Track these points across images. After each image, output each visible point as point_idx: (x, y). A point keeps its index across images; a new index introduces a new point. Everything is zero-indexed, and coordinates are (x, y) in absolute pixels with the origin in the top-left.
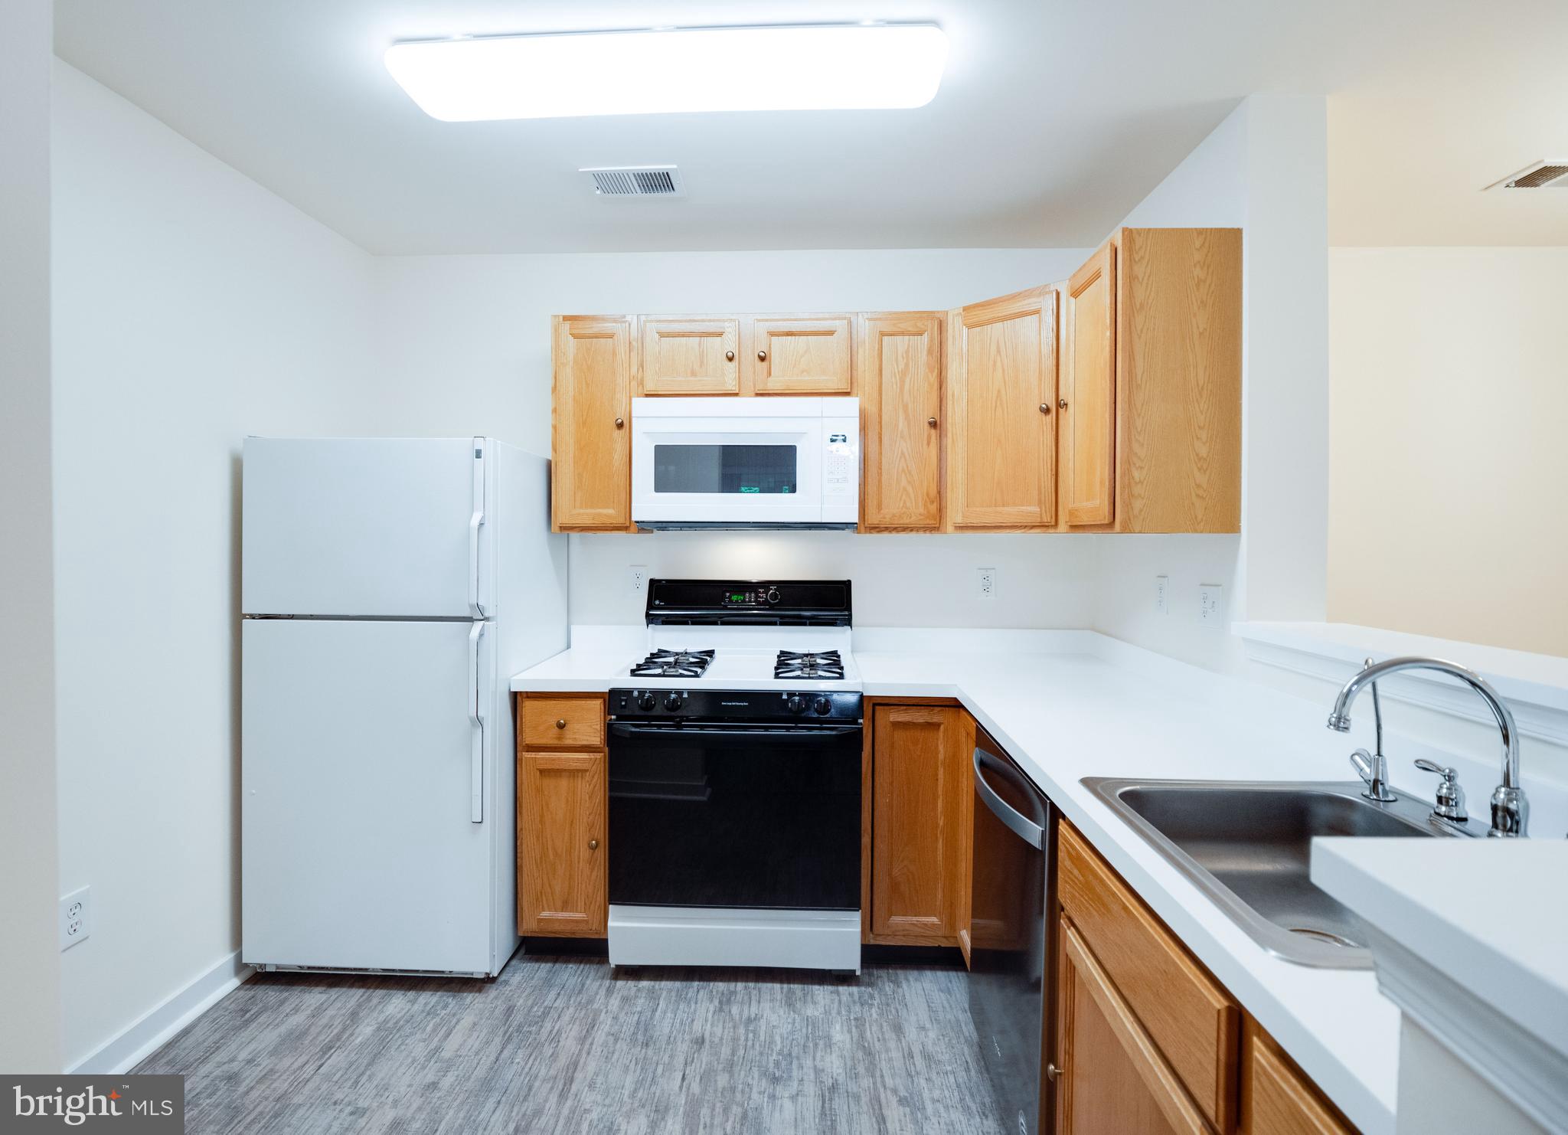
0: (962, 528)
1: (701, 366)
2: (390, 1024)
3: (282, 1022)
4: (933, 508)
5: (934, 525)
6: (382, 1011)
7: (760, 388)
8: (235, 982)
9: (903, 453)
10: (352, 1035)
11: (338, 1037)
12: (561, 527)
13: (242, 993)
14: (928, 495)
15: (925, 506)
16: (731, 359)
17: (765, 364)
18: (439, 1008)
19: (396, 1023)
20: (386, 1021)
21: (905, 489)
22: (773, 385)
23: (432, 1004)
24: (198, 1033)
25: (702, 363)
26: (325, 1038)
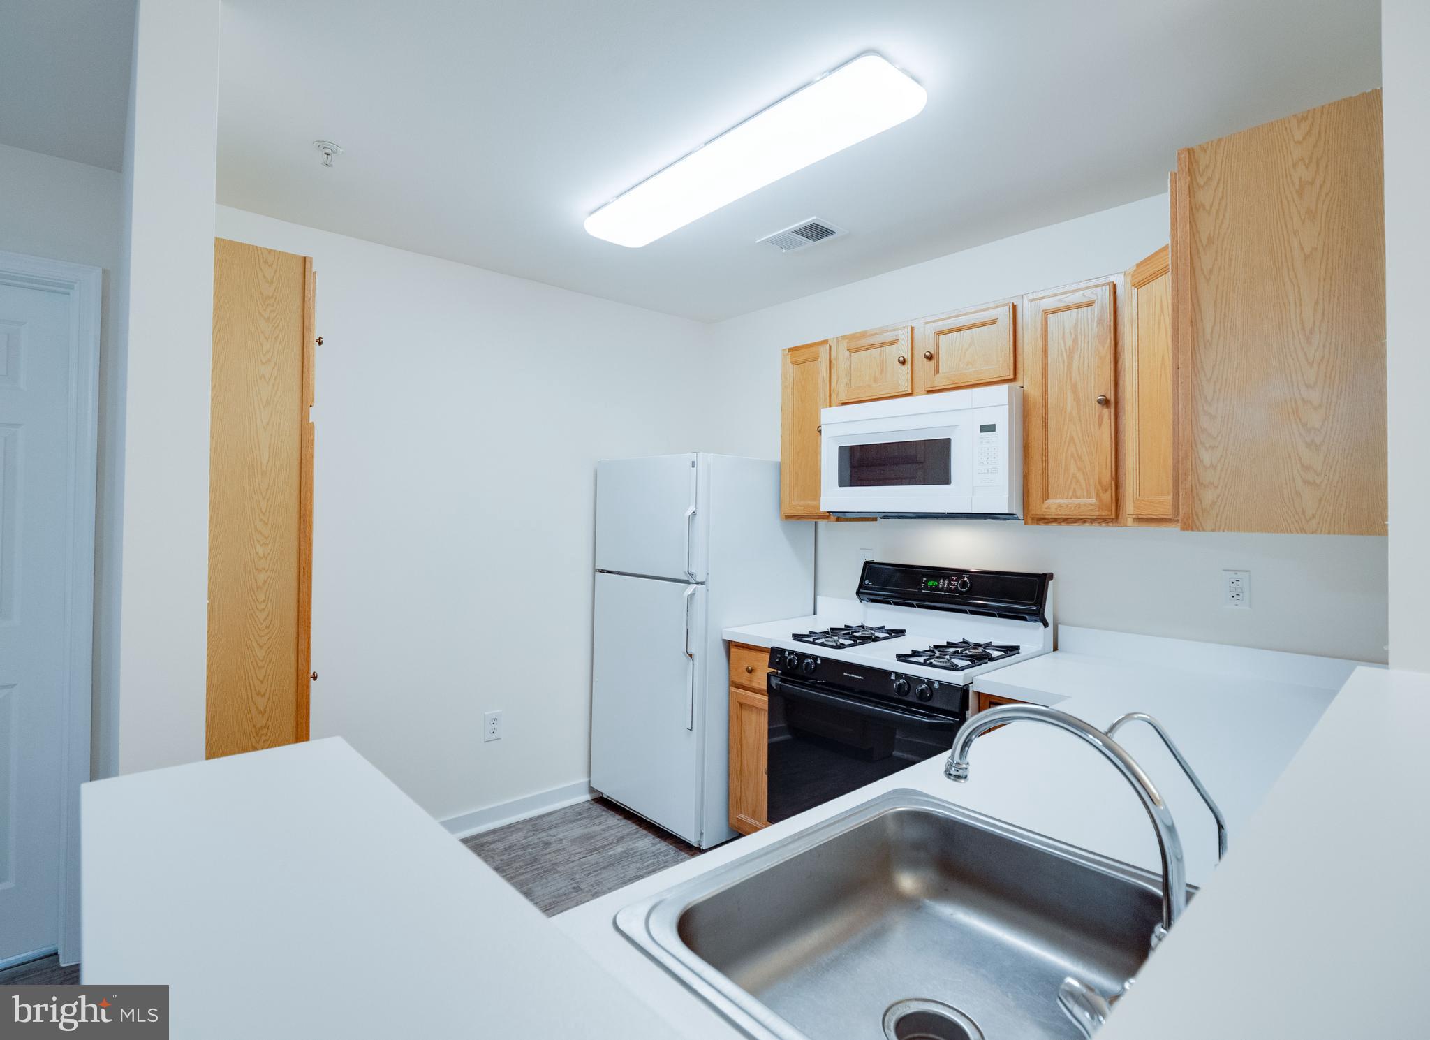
0: (1140, 520)
1: (881, 374)
2: (631, 852)
3: (590, 827)
4: (1108, 497)
5: (1113, 513)
6: (635, 843)
7: (929, 385)
8: (587, 797)
9: (1072, 438)
10: (611, 848)
11: (604, 847)
12: (786, 516)
13: (588, 804)
14: (1100, 483)
15: (1098, 496)
16: (904, 363)
17: (932, 363)
18: (662, 854)
19: (635, 852)
20: (631, 849)
21: (1074, 477)
22: (939, 382)
23: (661, 850)
24: (555, 816)
25: (882, 370)
26: (598, 844)
